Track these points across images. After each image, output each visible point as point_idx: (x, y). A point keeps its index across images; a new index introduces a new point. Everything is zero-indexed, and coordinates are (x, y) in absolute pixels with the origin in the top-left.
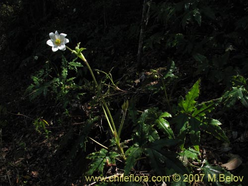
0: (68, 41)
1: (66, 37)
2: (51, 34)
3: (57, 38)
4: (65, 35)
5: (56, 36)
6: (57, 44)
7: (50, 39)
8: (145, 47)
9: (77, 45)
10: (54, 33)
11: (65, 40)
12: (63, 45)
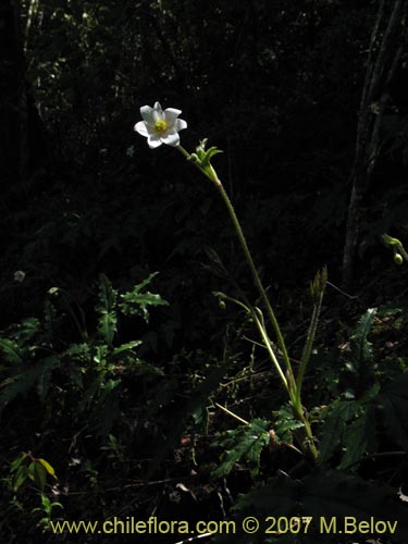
0: (184, 125)
2: (145, 108)
3: (159, 118)
5: (156, 115)
6: (159, 132)
7: (141, 120)
8: (364, 243)
10: (152, 106)
11: (179, 123)
12: (172, 134)
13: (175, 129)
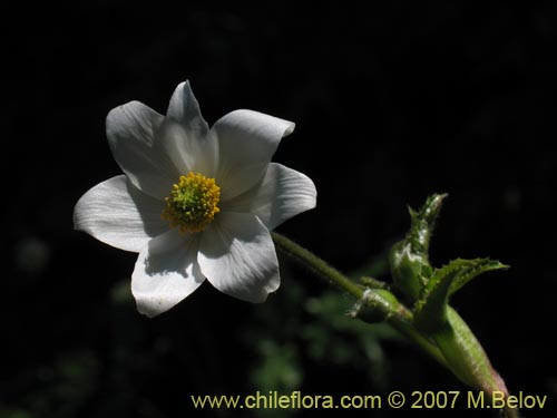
0: (304, 193)
1: (287, 152)
2: (126, 115)
4: (280, 127)
5: (178, 139)
9: (403, 230)
10: (159, 102)
11: (280, 183)
12: (249, 236)
13: (261, 214)
